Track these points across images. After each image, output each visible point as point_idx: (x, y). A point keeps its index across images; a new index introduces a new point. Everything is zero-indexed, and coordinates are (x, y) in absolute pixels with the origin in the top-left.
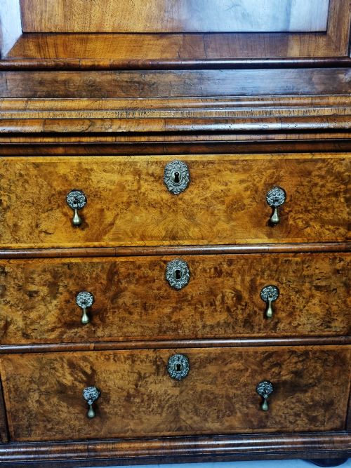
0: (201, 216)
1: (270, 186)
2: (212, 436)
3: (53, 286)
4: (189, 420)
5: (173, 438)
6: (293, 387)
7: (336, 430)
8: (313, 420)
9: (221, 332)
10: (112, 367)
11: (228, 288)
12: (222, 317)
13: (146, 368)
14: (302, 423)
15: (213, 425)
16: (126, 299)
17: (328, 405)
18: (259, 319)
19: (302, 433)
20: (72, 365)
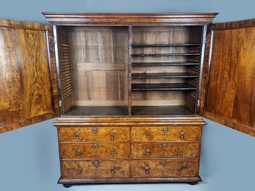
0: (169, 136)
1: (181, 131)
2: (170, 177)
3: (142, 148)
4: (166, 174)
5: (162, 177)
6: (186, 168)
7: (194, 177)
8: (190, 174)
9: (172, 157)
10: (152, 163)
11: (174, 149)
12: (172, 154)
13: (158, 163)
14: (188, 175)
15: (170, 175)
16: (155, 150)
17: (193, 171)
18: (179, 155)
19: (188, 177)
20: (144, 162)
